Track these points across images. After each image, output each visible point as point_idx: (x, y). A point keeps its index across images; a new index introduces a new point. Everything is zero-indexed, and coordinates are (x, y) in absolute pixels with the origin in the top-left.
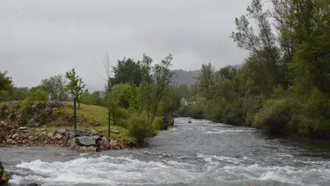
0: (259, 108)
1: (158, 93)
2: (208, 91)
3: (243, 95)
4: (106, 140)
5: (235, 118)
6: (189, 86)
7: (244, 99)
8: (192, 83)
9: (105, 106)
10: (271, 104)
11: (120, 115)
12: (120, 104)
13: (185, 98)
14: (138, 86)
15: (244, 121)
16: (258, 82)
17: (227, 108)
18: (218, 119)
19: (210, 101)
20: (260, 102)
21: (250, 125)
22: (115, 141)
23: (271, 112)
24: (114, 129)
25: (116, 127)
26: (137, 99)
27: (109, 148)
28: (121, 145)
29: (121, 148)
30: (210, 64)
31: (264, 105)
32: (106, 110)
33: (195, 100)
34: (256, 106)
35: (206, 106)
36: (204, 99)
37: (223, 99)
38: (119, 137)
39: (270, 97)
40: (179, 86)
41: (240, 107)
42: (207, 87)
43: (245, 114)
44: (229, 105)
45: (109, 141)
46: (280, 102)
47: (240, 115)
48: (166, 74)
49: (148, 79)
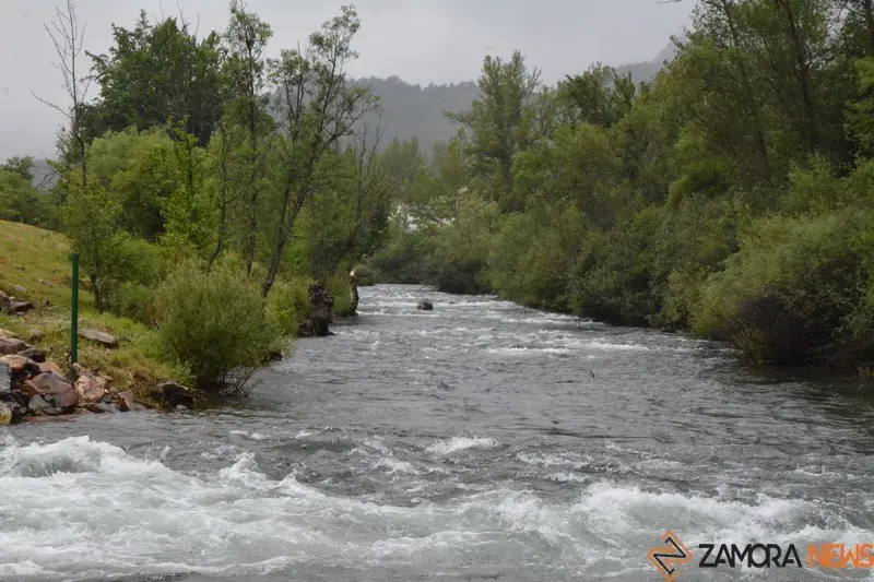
0: (723, 254)
1: (291, 178)
2: (507, 176)
3: (658, 197)
4: (57, 372)
5: (618, 293)
6: (427, 152)
7: (662, 213)
8: (438, 136)
9: (56, 226)
10: (776, 236)
11: (126, 268)
12: (123, 222)
13: (409, 201)
14: (203, 142)
15: (658, 308)
16: (723, 139)
17: (586, 250)
18: (546, 296)
19: (515, 218)
20: (730, 227)
21: (681, 325)
22: (101, 380)
23: (773, 272)
24: (96, 326)
25: (106, 318)
26: (200, 200)
27: (70, 410)
28: (127, 397)
29: (124, 408)
30: (517, 59)
31: (746, 241)
32: (62, 244)
33: (451, 210)
34: (710, 244)
35: (497, 239)
36: (493, 206)
37: (572, 212)
38: (116, 364)
39: (775, 206)
40: (383, 148)
41: (644, 246)
42: (503, 154)
43: (663, 278)
44: (594, 236)
45: (73, 376)
46: (817, 228)
47: (641, 282)
48: (326, 97)
49: (252, 116)
